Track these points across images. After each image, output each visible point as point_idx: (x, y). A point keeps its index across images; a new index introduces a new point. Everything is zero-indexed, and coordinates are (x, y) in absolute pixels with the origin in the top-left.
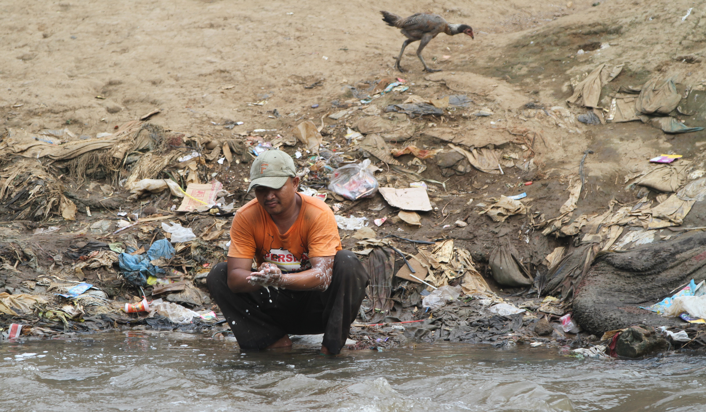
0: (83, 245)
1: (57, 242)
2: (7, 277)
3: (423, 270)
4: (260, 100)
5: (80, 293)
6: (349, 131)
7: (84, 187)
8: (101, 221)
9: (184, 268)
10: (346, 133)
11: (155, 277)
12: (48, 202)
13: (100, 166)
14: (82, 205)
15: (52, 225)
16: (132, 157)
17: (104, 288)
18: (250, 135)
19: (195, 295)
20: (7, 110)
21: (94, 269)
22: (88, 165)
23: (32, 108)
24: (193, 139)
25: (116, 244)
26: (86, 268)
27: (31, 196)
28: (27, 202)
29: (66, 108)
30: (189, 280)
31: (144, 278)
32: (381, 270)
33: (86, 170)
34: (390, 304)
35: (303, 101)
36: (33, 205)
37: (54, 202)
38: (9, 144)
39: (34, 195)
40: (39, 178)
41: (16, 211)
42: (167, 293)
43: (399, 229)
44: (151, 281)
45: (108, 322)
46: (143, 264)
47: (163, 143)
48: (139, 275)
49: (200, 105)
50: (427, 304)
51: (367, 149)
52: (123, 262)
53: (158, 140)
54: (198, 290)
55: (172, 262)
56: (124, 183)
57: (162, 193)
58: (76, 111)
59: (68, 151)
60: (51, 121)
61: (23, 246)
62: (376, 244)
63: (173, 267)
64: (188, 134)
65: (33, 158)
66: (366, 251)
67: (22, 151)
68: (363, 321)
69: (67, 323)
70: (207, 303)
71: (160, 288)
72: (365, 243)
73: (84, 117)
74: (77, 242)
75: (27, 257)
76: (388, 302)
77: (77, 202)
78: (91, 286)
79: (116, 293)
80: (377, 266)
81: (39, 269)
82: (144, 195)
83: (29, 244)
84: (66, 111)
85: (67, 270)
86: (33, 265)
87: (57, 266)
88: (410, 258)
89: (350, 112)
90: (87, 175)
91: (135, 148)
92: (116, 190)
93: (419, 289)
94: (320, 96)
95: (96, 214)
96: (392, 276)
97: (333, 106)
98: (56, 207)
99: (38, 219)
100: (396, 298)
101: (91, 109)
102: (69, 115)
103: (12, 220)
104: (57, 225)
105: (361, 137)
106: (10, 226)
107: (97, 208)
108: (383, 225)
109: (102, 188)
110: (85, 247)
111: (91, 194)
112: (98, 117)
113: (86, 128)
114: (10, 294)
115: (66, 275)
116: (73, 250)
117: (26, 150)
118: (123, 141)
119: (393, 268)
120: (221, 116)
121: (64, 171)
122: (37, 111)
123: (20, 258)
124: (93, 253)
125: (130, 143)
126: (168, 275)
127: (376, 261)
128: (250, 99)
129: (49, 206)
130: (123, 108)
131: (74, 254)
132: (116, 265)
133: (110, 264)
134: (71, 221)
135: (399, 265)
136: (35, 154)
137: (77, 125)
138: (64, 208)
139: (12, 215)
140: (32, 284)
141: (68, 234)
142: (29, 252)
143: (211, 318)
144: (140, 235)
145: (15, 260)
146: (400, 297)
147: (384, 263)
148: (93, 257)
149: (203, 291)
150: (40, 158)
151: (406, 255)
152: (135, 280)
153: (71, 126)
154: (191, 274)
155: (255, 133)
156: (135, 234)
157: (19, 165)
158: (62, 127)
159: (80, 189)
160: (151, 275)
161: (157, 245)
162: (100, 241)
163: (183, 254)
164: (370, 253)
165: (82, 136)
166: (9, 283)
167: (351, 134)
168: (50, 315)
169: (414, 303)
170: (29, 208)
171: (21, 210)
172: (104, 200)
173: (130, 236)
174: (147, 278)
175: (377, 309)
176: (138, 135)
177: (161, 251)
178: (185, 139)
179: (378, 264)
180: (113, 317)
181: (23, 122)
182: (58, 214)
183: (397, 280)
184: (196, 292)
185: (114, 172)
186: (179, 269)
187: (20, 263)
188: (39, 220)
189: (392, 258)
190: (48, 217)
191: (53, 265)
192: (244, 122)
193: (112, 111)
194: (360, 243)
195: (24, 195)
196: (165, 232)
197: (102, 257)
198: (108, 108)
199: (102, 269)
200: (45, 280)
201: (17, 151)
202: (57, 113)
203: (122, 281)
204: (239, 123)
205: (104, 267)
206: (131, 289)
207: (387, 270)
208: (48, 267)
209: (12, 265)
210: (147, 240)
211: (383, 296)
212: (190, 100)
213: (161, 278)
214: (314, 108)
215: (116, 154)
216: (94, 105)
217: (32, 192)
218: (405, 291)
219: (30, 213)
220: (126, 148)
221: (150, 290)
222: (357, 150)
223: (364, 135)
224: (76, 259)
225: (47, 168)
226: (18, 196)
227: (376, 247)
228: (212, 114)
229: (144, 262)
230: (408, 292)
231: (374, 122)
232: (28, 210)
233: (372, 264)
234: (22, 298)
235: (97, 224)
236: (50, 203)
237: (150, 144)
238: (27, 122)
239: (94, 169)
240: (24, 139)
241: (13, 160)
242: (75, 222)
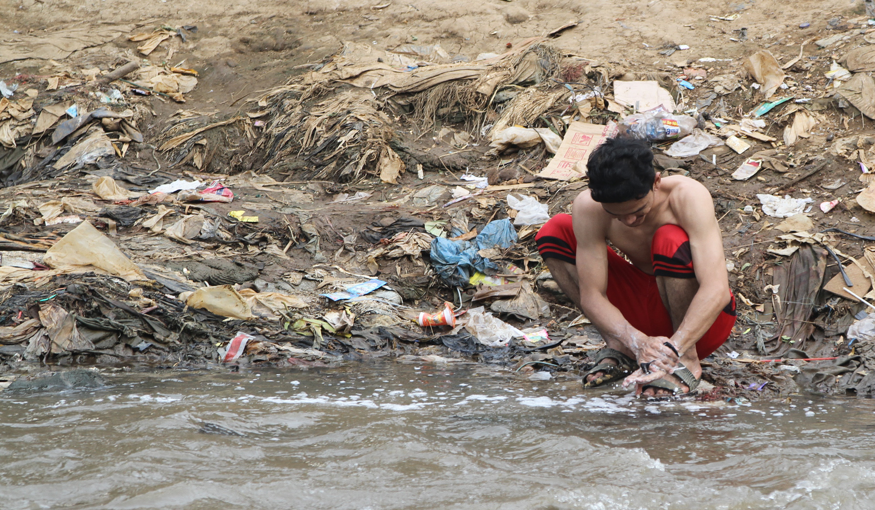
0: (390, 223)
1: (355, 217)
2: (265, 265)
3: (865, 281)
4: (731, 13)
5: (363, 293)
6: (835, 67)
7: (431, 134)
8: (432, 187)
9: (526, 263)
10: (829, 70)
11: (482, 274)
12: (362, 155)
13: (457, 104)
14: (413, 161)
15: (363, 190)
16: (505, 93)
17: (399, 288)
18: (689, 67)
19: (531, 304)
20: (364, 12)
21: (394, 259)
22: (440, 101)
23: (397, 12)
24: (598, 69)
25: (438, 223)
26: (384, 257)
27: (340, 146)
28: (334, 153)
29: (443, 14)
30: (530, 280)
31: (464, 275)
32: (804, 279)
33: (438, 108)
34: (808, 329)
35: (793, 17)
36: (341, 158)
37: (370, 156)
38: (339, 65)
39: (344, 145)
40: (359, 120)
41: (318, 166)
42: (493, 299)
43: (854, 219)
44: (475, 280)
45: (386, 338)
46: (465, 254)
47: (556, 73)
48: (456, 270)
49: (639, 17)
50: (854, 334)
51: (846, 95)
52: (437, 251)
53: (550, 68)
54: (537, 296)
55: (509, 254)
56: (488, 130)
57: (534, 148)
58: (458, 19)
59: (416, 80)
60: (418, 32)
61: (304, 219)
62: (804, 241)
63: (509, 260)
64: (594, 62)
65: (365, 88)
66: (789, 251)
67: (352, 78)
68: (759, 354)
69: (322, 339)
70: (547, 315)
71: (485, 291)
72: (789, 238)
73: (467, 28)
74: (382, 217)
75: (304, 236)
76: (804, 327)
77: (408, 157)
78: (383, 283)
79: (419, 295)
80: (799, 273)
81: (319, 255)
82: (509, 151)
83: (314, 216)
84: (442, 18)
85: (359, 258)
86: (312, 250)
87: (346, 252)
88: (850, 262)
89: (845, 38)
90: (438, 117)
91: (513, 79)
92: (474, 141)
93: (855, 309)
94: (817, 11)
95: (430, 176)
96: (817, 289)
97: (829, 27)
98: (372, 164)
99: (346, 179)
100: (819, 322)
101: (482, 16)
102: (445, 24)
103: (309, 179)
104: (370, 189)
105: (849, 76)
106: (303, 188)
107: (432, 167)
108: (831, 211)
109: (456, 136)
110: (391, 225)
111: (438, 144)
112: (488, 29)
113: (467, 44)
114: (257, 291)
115: (356, 266)
116: (375, 229)
117: (357, 77)
118: (496, 69)
119: (821, 277)
120: (661, 34)
121: (407, 108)
122: (403, 16)
123: (294, 238)
124: (400, 235)
125: (505, 72)
126: (501, 272)
127: (800, 265)
128: (717, 10)
129: (363, 161)
130: (531, 16)
131: (374, 235)
132: (425, 255)
133: (417, 252)
134: (390, 185)
135: (832, 272)
136: (369, 83)
137: (454, 40)
138: (385, 166)
139: (311, 171)
140: (296, 278)
141: (378, 204)
142: (309, 229)
143: (539, 339)
144: (475, 211)
145: (288, 240)
146: (824, 320)
147: (809, 269)
148: (397, 241)
149: (544, 298)
150: (375, 89)
151: (845, 259)
152: (450, 277)
153: (446, 41)
154: (533, 273)
155: (700, 63)
156: (467, 209)
157: (342, 98)
158: (432, 42)
159: (424, 136)
160: (477, 271)
161: (492, 227)
162: (416, 218)
163: (528, 242)
164: (793, 254)
165: (456, 57)
166: (265, 274)
167: (836, 71)
168: (300, 325)
169: (841, 331)
170: (335, 163)
171: (324, 165)
172: (447, 155)
173: (460, 212)
174: (471, 275)
175: (785, 337)
176: (521, 61)
177: (498, 236)
178: (588, 69)
179: (802, 270)
180: (395, 333)
181: (379, 32)
182: (375, 173)
183: (824, 295)
184: (533, 299)
185: (476, 114)
186: (519, 264)
187: (294, 245)
188: (347, 181)
189: (822, 263)
190: (360, 177)
191: (341, 250)
192: (691, 46)
193: (513, 20)
194: (783, 237)
195: (332, 144)
196: (509, 208)
197: (407, 243)
198: (508, 15)
199: (405, 259)
200: (318, 272)
201: (345, 77)
202: (430, 21)
203: (430, 279)
204: (682, 47)
205: (409, 257)
206: (444, 290)
207: (812, 280)
208: (333, 252)
209: (282, 248)
210: (483, 220)
211: (799, 318)
212: (628, 8)
213: (492, 276)
214: (802, 28)
215: (482, 87)
216: (489, 11)
217: (343, 139)
218: (833, 311)
219: (334, 169)
220: (497, 79)
221: (472, 293)
222: (831, 96)
223: (852, 73)
224: (375, 243)
225: (382, 105)
226: (325, 144)
227: (805, 245)
228: (649, 32)
229: (468, 251)
230: (836, 313)
231: (870, 55)
232: (333, 165)
233: (793, 271)
234: (271, 298)
235: (425, 191)
236: (364, 158)
237: (537, 74)
238: (385, 32)
239: (450, 109)
240: (363, 59)
241: (337, 91)
242: (396, 186)
